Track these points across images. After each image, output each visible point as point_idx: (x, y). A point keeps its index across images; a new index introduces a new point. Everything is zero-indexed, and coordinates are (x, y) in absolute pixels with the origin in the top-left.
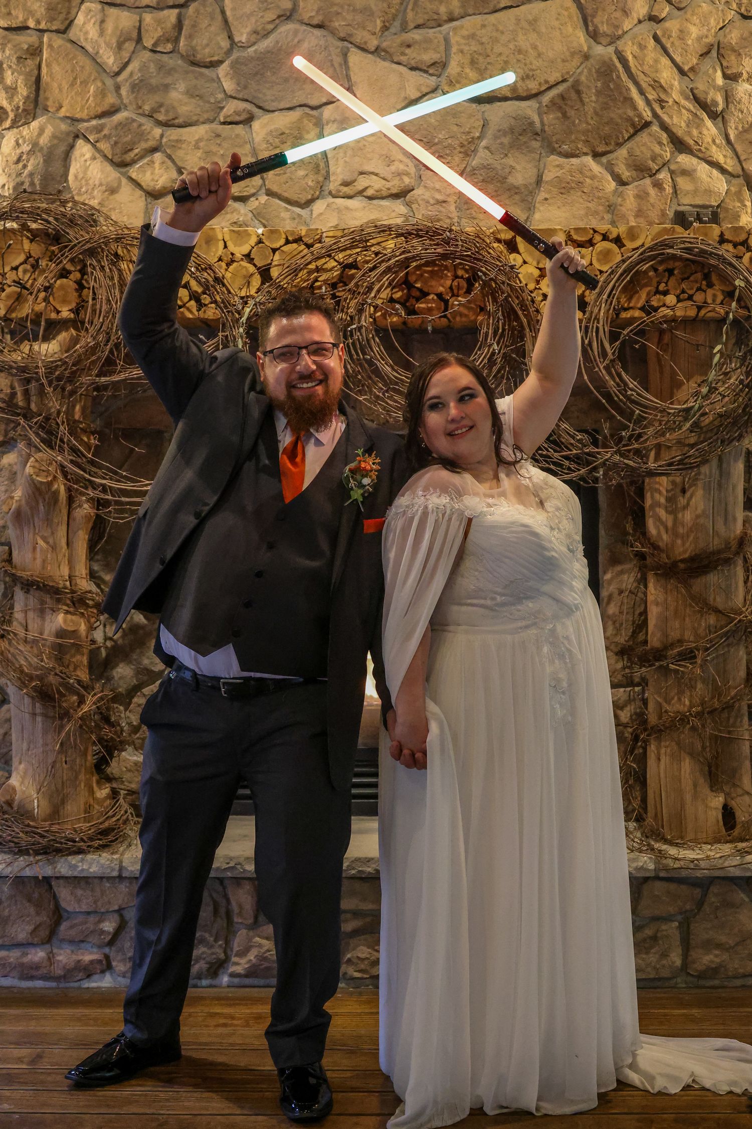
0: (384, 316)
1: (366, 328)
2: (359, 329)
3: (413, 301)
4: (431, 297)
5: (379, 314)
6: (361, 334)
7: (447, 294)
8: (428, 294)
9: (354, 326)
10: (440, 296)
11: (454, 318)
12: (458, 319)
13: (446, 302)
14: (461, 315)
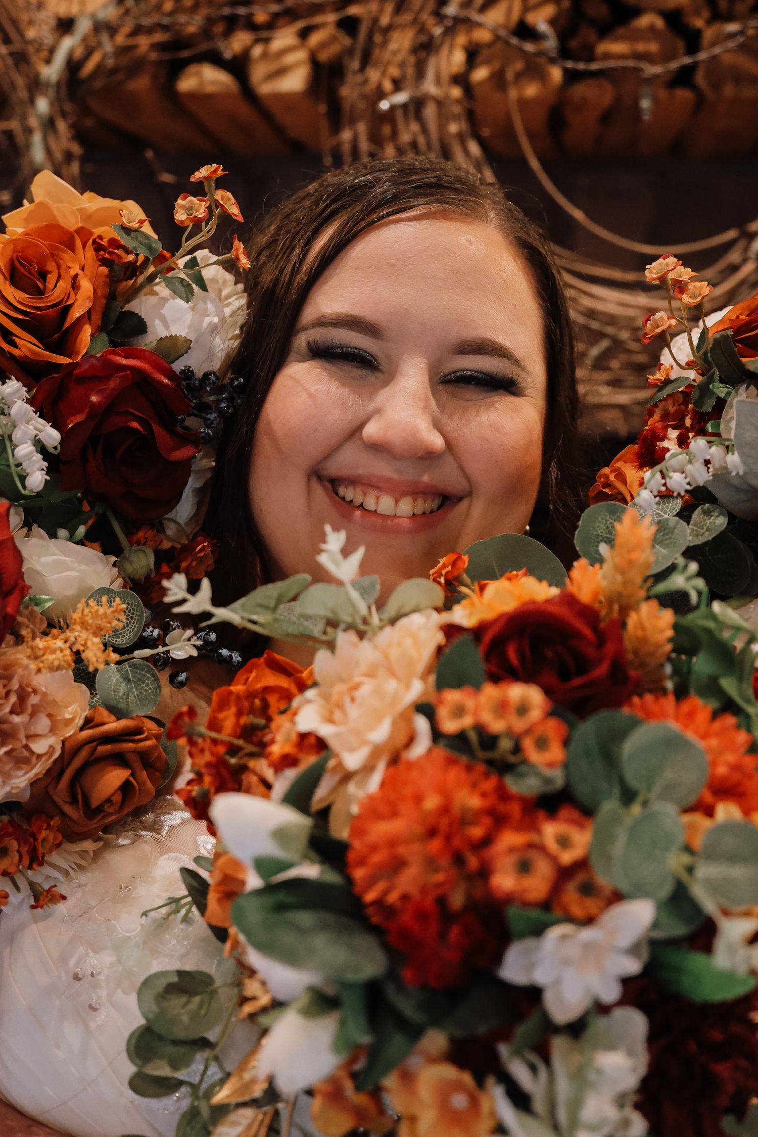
0: (498, 80)
1: (440, 103)
2: (416, 106)
3: (588, 33)
4: (645, 21)
5: (481, 74)
6: (425, 130)
7: (697, 13)
8: (637, 12)
9: (401, 98)
10: (674, 18)
11: (716, 86)
12: (729, 91)
13: (693, 42)
14: (739, 77)
